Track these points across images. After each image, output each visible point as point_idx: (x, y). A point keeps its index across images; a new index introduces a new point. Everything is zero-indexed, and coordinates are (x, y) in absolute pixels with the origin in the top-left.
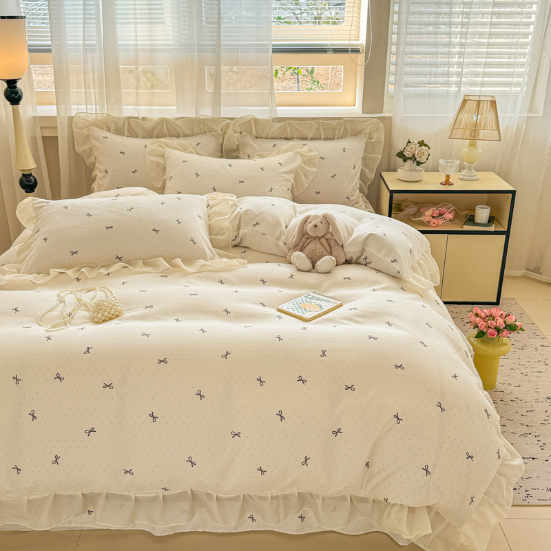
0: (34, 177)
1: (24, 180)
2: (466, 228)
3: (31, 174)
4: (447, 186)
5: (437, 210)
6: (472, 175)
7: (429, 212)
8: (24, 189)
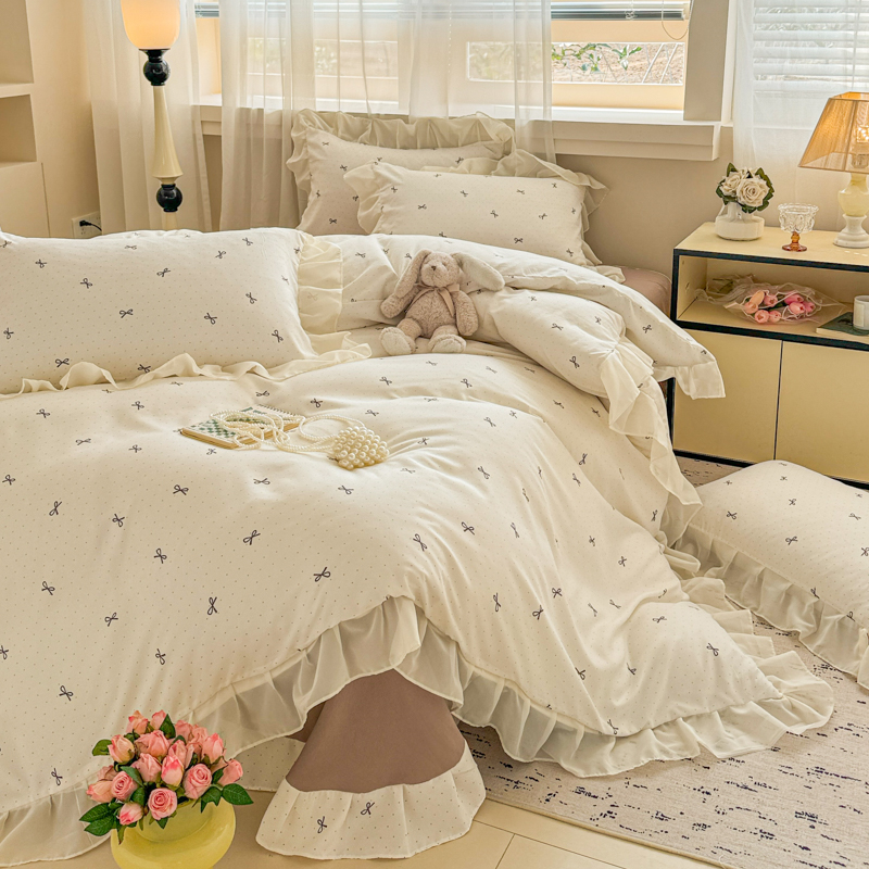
0: (178, 191)
1: (162, 193)
2: (822, 333)
3: (174, 185)
4: (794, 253)
5: (772, 293)
6: (855, 237)
7: (758, 297)
8: (162, 206)
